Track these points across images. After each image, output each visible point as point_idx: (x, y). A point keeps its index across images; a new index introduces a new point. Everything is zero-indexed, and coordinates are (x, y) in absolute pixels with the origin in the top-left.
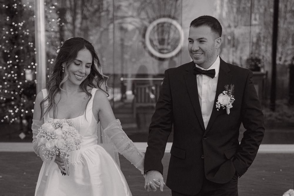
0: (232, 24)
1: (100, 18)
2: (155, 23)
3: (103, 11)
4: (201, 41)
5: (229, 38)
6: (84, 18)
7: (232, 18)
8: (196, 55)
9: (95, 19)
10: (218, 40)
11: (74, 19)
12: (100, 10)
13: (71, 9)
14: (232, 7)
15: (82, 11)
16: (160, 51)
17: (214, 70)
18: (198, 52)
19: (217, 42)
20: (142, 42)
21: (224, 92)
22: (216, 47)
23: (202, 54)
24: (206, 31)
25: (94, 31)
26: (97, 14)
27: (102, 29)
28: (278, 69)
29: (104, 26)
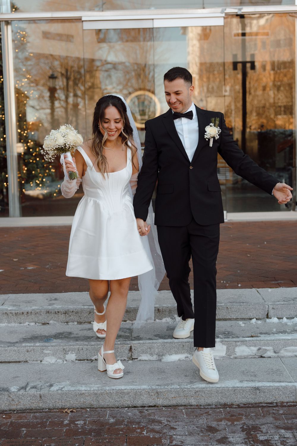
4: (177, 93)
8: (174, 105)
10: (191, 88)
13: (62, 88)
15: (74, 90)
17: (191, 112)
18: (176, 103)
19: (191, 90)
22: (190, 94)
23: (180, 103)
24: (179, 83)
28: (247, 135)
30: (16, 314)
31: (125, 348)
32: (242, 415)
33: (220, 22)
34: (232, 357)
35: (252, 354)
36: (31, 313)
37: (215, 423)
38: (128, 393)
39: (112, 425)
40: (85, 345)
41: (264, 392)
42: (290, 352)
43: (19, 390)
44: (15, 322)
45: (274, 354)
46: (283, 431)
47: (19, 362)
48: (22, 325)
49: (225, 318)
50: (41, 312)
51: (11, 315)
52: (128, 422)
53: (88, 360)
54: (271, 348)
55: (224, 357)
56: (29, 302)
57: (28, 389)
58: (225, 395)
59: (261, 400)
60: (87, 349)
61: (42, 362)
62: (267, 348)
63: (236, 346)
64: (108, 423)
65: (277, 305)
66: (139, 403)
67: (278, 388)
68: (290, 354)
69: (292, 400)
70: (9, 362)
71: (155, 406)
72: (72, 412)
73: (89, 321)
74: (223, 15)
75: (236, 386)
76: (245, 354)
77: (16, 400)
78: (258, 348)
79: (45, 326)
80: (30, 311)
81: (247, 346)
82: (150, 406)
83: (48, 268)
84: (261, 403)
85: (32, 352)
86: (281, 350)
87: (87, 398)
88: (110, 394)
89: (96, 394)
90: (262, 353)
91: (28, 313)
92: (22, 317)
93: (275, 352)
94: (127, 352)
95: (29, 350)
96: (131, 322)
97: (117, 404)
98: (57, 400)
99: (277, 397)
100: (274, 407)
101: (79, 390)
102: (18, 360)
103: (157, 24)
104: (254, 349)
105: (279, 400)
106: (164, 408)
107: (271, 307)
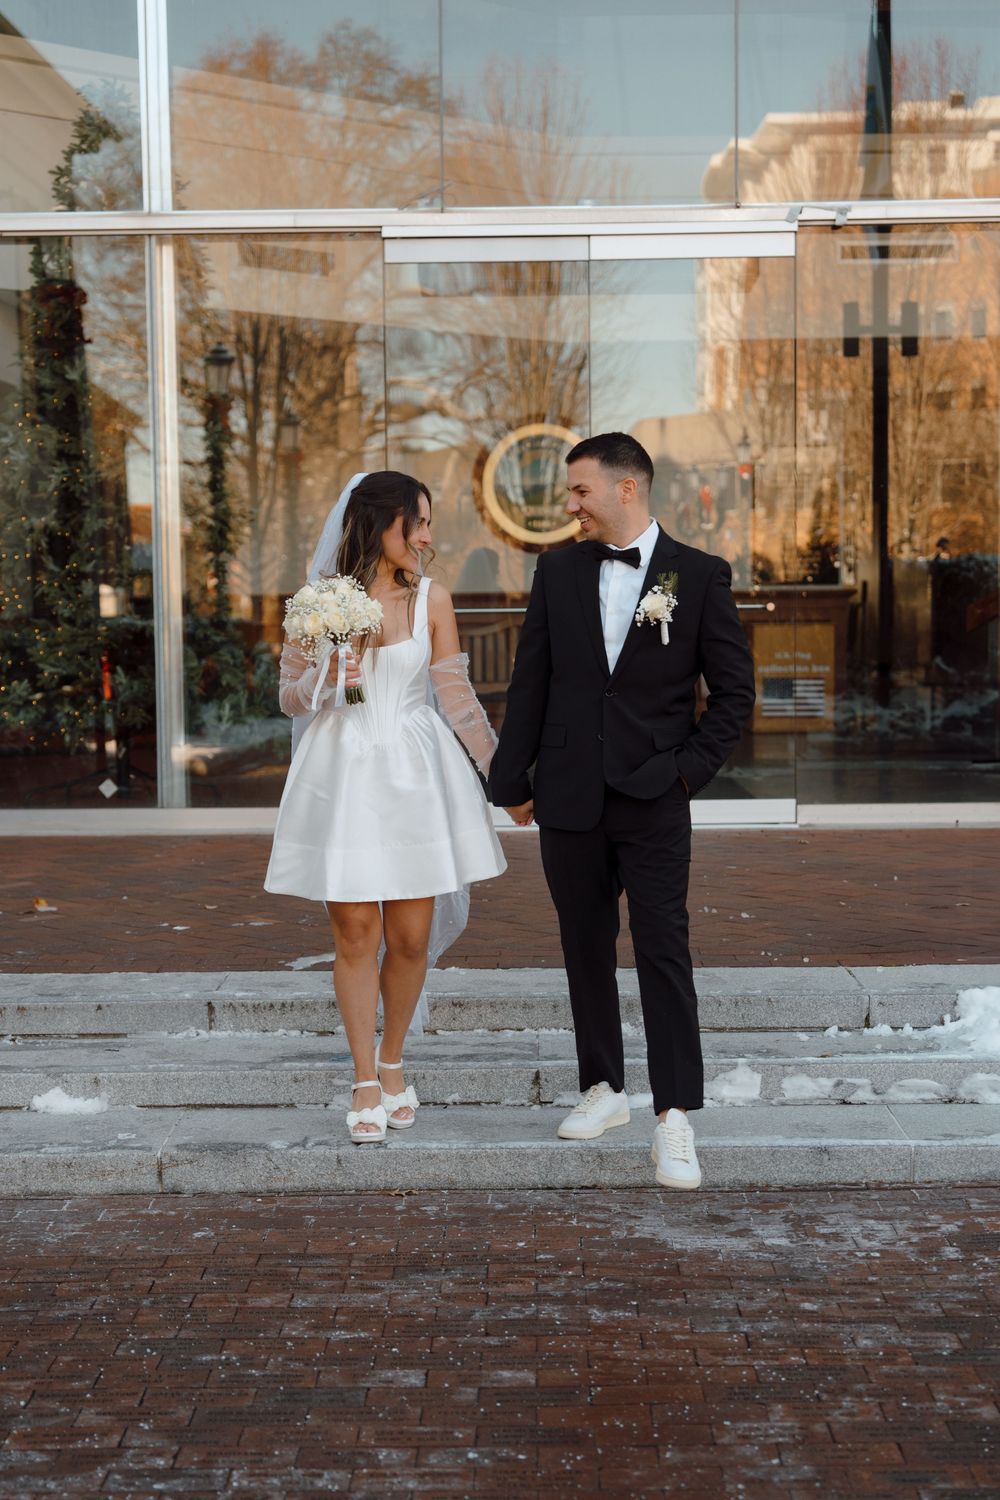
0: (754, 434)
1: (334, 418)
2: (512, 438)
3: (344, 398)
5: (746, 476)
6: (286, 421)
7: (753, 410)
9: (321, 424)
11: (254, 426)
12: (337, 397)
13: (243, 394)
14: (753, 387)
15: (281, 398)
16: (530, 524)
17: (639, 551)
20: (474, 493)
21: (655, 588)
25: (318, 461)
26: (327, 406)
27: (341, 454)
28: (898, 574)
29: (349, 443)
30: (256, 1008)
31: (523, 1075)
32: (788, 1201)
33: (785, 246)
34: (773, 1102)
35: (822, 1096)
36: (292, 1005)
37: (728, 1211)
38: (535, 1156)
39: (500, 1211)
40: (432, 1067)
41: (840, 1159)
42: (911, 1091)
43: (291, 1147)
44: (252, 1028)
45: (874, 1097)
46: (872, 1222)
47: (275, 1106)
48: (269, 1034)
49: (764, 1025)
50: (315, 1003)
51: (242, 1010)
52: (535, 1208)
53: (435, 1104)
54: (865, 1081)
55: (755, 1101)
56: (281, 985)
57: (309, 1145)
58: (753, 1163)
59: (833, 1177)
60: (435, 1078)
61: (329, 1107)
62: (857, 1081)
63: (785, 1075)
64: (493, 1210)
65: (891, 995)
66: (560, 1179)
67: (870, 1150)
68: (909, 1097)
69: (902, 1179)
70: (252, 1106)
71: (594, 1187)
72: (408, 1194)
73: (432, 1028)
74: (794, 227)
75: (777, 1143)
76: (806, 1095)
77: (283, 1167)
78: (835, 1080)
79: (325, 1038)
80: (289, 1001)
81: (809, 1075)
82: (582, 1188)
83: (305, 925)
84: (831, 1183)
85: (307, 1081)
86: (889, 1086)
87: (442, 1166)
88: (493, 1158)
89: (463, 1157)
90: (845, 1094)
91: (283, 1005)
92: (271, 1016)
93: (875, 1092)
94: (528, 1085)
95: (300, 1077)
96: (534, 1032)
97: (509, 1181)
98: (376, 1170)
99: (868, 1170)
100: (861, 1190)
101: (424, 1148)
102: (272, 1102)
103: (601, 250)
104: (826, 1084)
105: (874, 1176)
106: (614, 1191)
107: (876, 1000)
